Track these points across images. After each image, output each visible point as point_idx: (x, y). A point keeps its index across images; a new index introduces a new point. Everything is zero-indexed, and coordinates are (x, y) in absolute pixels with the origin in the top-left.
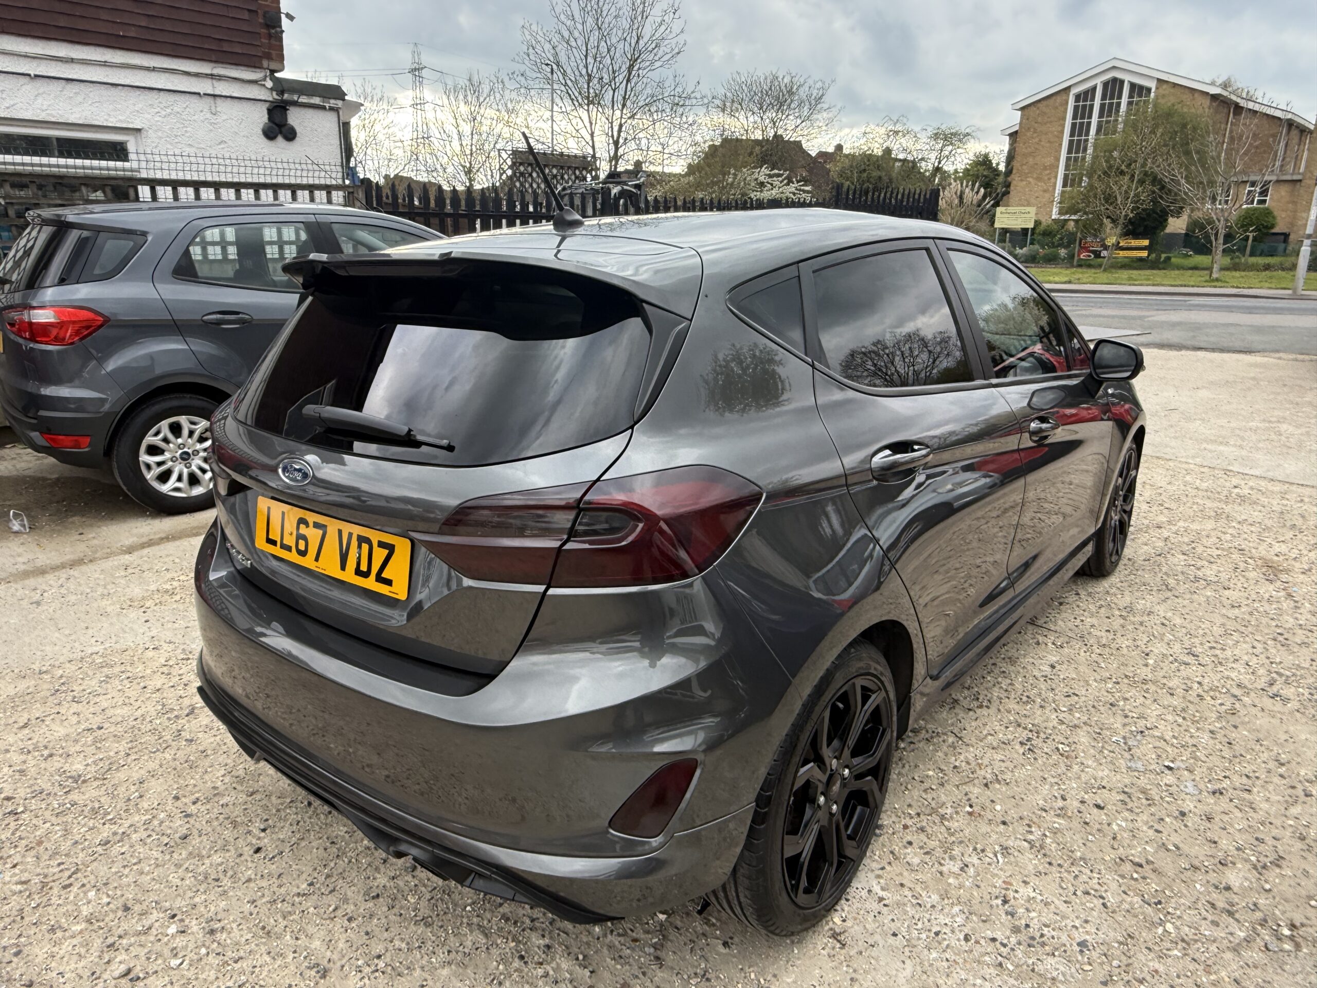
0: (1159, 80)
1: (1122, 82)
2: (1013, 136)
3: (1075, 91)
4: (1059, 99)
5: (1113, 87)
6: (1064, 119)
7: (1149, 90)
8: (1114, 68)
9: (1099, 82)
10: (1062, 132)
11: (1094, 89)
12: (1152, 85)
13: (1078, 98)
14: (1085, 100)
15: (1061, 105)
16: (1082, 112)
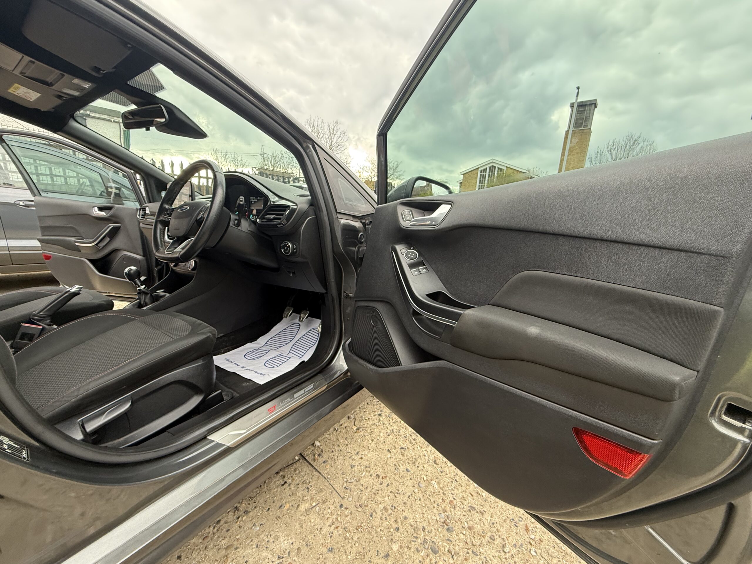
0: (507, 167)
1: (495, 167)
2: (461, 183)
3: (480, 169)
4: (475, 172)
5: (492, 168)
6: (477, 178)
7: (504, 170)
8: (493, 162)
9: (488, 166)
10: (476, 182)
11: (486, 169)
12: (505, 168)
13: (481, 172)
14: (484, 172)
15: (476, 173)
16: (483, 176)
